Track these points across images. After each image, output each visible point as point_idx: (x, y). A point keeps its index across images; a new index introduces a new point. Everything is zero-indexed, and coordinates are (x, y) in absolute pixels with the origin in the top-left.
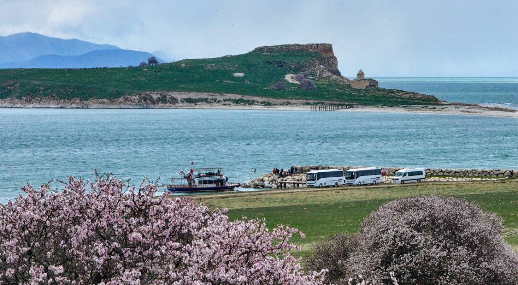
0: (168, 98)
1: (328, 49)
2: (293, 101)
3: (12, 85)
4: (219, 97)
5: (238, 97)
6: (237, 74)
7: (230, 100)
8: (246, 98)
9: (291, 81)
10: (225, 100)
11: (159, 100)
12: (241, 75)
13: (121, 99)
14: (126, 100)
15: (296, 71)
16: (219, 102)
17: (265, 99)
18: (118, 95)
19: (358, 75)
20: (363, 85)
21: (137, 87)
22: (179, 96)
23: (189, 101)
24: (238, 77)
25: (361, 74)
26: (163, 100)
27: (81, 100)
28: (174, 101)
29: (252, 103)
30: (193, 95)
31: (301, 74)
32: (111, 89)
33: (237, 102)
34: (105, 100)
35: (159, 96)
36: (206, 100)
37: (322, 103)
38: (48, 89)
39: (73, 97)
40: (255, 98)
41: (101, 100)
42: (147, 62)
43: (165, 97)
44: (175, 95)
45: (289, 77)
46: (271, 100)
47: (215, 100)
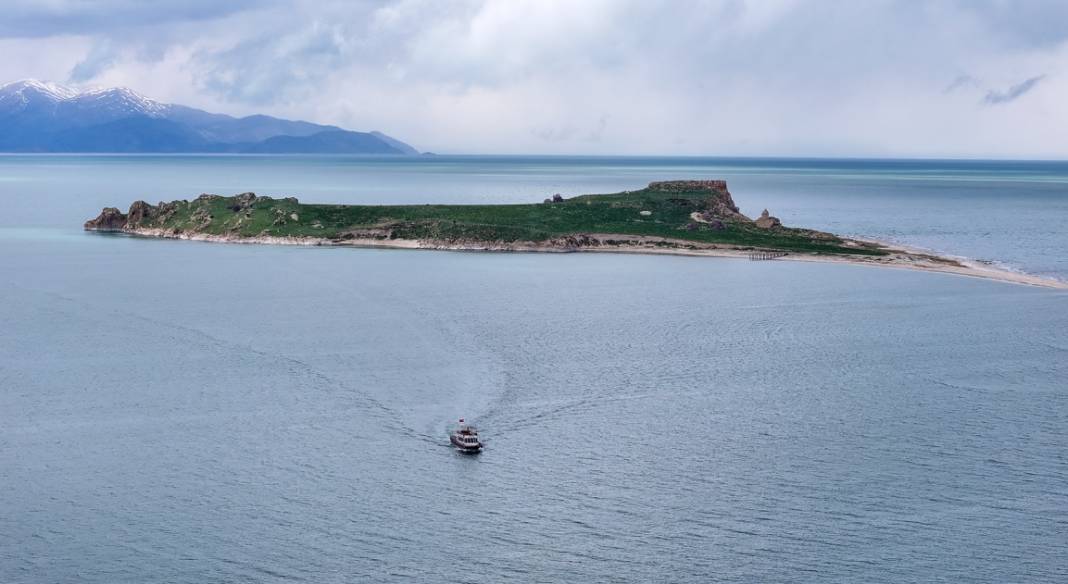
0: (590, 239)
1: (723, 186)
2: (720, 246)
3: (429, 224)
4: (640, 239)
5: (660, 239)
6: (643, 213)
7: (651, 242)
8: (668, 241)
9: (697, 219)
10: (647, 243)
11: (582, 242)
12: (648, 213)
13: (548, 242)
14: (554, 243)
15: (701, 209)
16: (641, 244)
17: (689, 243)
18: (544, 237)
19: (763, 214)
20: (768, 224)
21: (558, 228)
22: (601, 238)
23: (611, 242)
24: (646, 216)
25: (766, 213)
26: (586, 242)
27: (505, 242)
28: (596, 242)
29: (676, 246)
30: (615, 237)
31: (707, 213)
32: (534, 231)
33: (659, 244)
34: (531, 242)
35: (582, 238)
36: (627, 242)
37: (752, 249)
38: (469, 230)
39: (497, 238)
40: (678, 241)
41: (526, 243)
42: (552, 199)
43: (587, 238)
44: (597, 236)
45: (694, 215)
46: (696, 244)
47: (637, 242)
